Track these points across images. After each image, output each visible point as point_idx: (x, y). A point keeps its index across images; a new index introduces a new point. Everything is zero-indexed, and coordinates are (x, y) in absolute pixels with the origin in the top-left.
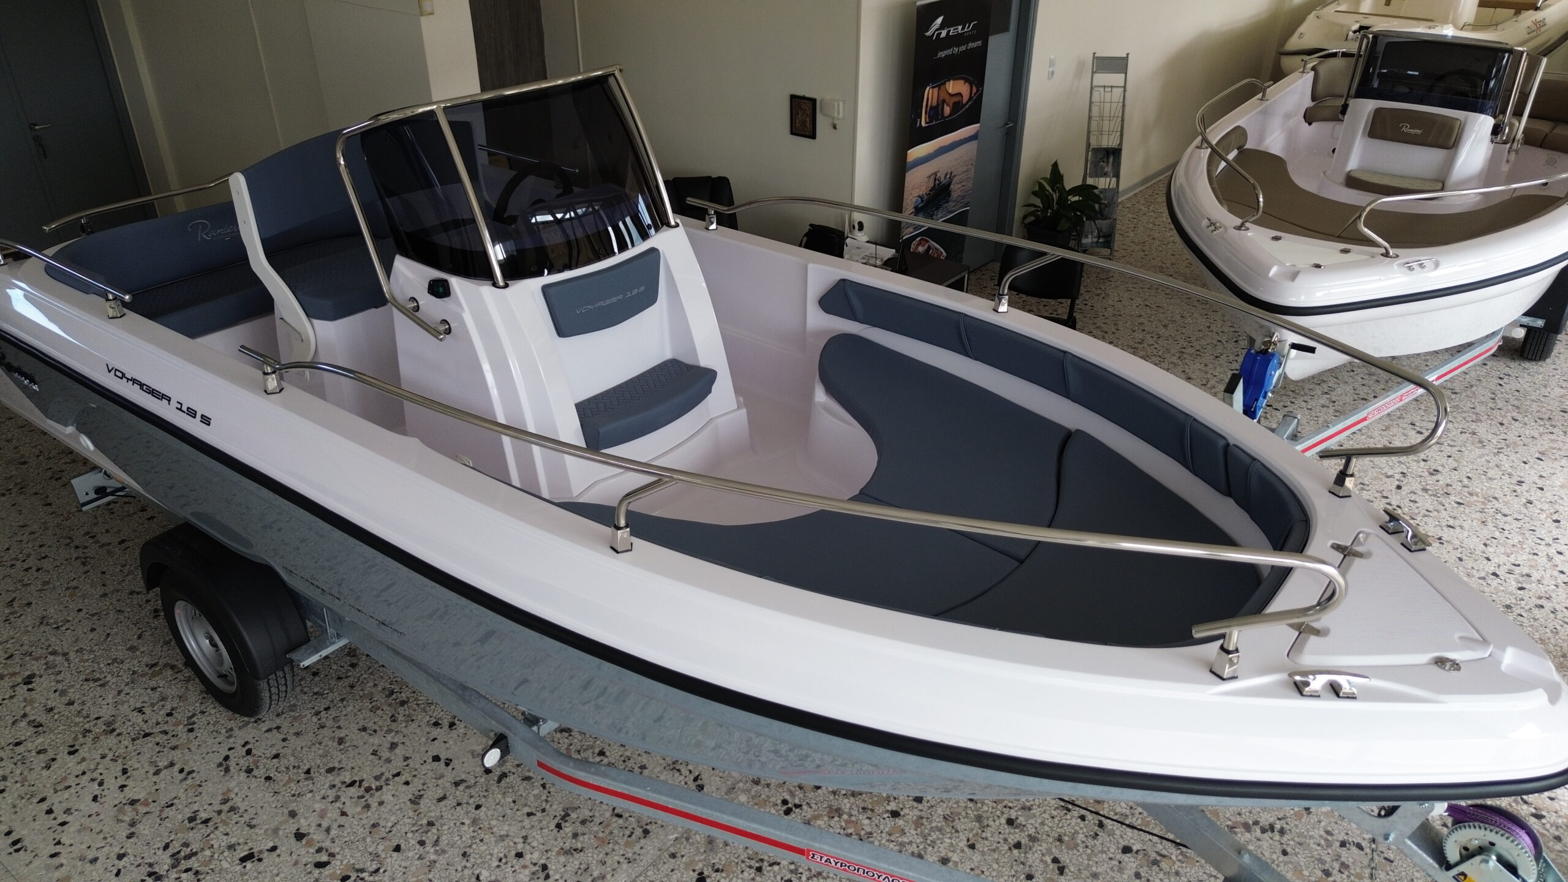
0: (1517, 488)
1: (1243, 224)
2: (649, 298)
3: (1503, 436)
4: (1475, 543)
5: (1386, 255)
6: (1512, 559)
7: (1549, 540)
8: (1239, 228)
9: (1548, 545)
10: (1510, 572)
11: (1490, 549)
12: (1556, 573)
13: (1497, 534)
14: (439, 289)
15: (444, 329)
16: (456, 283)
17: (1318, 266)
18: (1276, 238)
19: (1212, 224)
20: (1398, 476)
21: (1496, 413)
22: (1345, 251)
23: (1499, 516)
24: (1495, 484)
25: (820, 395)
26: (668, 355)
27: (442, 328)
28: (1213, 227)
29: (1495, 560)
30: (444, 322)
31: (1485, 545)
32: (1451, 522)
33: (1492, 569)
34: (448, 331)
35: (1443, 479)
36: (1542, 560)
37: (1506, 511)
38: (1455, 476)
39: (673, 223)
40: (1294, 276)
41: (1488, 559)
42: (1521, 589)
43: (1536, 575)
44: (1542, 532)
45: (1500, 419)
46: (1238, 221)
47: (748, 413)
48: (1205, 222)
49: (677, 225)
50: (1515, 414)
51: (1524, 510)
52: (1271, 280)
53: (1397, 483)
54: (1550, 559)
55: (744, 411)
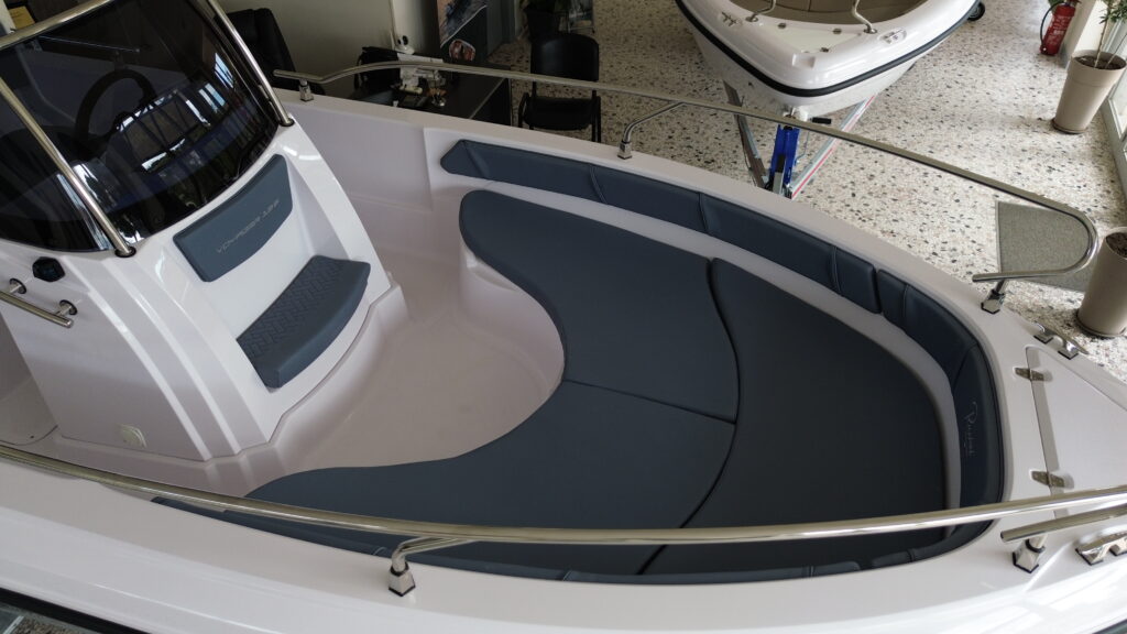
0: (925, 179)
1: (753, 16)
2: (285, 209)
3: (903, 138)
4: (914, 231)
5: (868, 31)
6: (941, 238)
7: (958, 218)
8: (750, 19)
9: (958, 221)
10: (943, 250)
11: (925, 234)
12: (970, 244)
13: (925, 220)
14: (48, 271)
15: (66, 311)
16: (67, 260)
17: (825, 50)
18: (782, 26)
19: (727, 17)
20: (850, 185)
21: (893, 119)
22: (837, 32)
23: (922, 205)
24: (911, 179)
25: (471, 262)
26: (312, 254)
27: (65, 311)
28: (729, 21)
29: (931, 242)
30: (64, 302)
31: (921, 231)
32: (895, 217)
33: (931, 250)
34: (74, 311)
35: (879, 181)
36: (959, 235)
37: (926, 200)
38: (885, 177)
39: (287, 122)
40: (811, 62)
41: (926, 242)
42: (954, 261)
43: (959, 248)
44: (951, 212)
45: (897, 124)
46: (750, 14)
47: (403, 289)
48: (720, 17)
49: (292, 123)
50: (905, 118)
51: (935, 196)
52: (795, 68)
53: (851, 192)
54: (963, 232)
55: (398, 289)
